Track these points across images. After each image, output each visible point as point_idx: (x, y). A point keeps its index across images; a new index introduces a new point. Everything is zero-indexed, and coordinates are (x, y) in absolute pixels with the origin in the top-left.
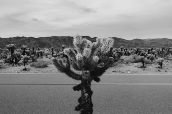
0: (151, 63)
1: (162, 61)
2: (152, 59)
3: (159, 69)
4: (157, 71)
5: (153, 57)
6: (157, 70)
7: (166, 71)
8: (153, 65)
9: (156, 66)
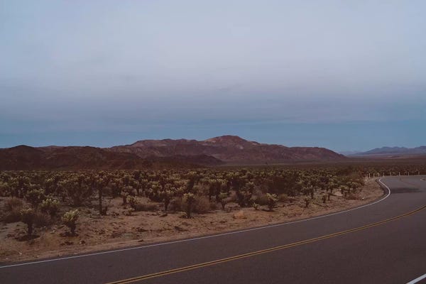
0: (52, 224)
1: (76, 217)
2: (54, 211)
3: (67, 239)
4: (63, 244)
5: (55, 206)
6: (63, 241)
7: (83, 242)
8: (55, 227)
9: (61, 231)
